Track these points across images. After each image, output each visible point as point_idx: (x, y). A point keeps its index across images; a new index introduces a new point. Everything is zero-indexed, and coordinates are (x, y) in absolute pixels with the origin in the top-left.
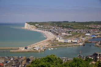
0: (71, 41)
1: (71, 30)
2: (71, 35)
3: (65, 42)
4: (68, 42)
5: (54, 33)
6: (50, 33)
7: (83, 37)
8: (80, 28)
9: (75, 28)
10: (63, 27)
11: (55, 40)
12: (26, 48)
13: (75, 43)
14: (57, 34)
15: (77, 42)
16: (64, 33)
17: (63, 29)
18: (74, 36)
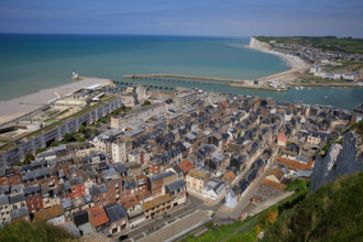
0: (339, 78)
1: (340, 55)
2: (341, 64)
3: (327, 78)
4: (335, 78)
5: (305, 59)
6: (297, 59)
8: (361, 51)
9: (349, 52)
10: (324, 48)
11: (307, 72)
12: (256, 83)
13: (350, 81)
14: (312, 62)
15: (353, 79)
16: (326, 60)
17: (323, 51)
18: (347, 68)
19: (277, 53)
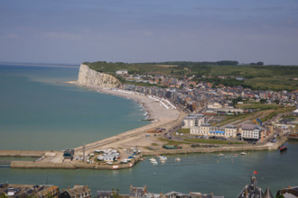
0: (235, 135)
1: (243, 94)
2: (241, 111)
3: (214, 137)
4: (227, 136)
5: (179, 102)
6: (165, 104)
7: (285, 121)
8: (277, 87)
9: (258, 89)
10: (216, 83)
11: (179, 127)
12: (68, 155)
13: (251, 140)
14: (191, 108)
15: (257, 136)
16: (216, 104)
17: (213, 88)
18: (251, 117)
19: (130, 94)
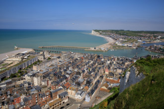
0: (127, 45)
1: (126, 37)
2: (127, 40)
3: (122, 46)
4: (125, 46)
5: (114, 38)
6: (110, 38)
7: (136, 43)
8: (133, 35)
9: (129, 36)
10: (120, 34)
11: (115, 43)
12: (95, 48)
13: (130, 47)
14: (116, 40)
16: (121, 39)
18: (129, 42)
19: (102, 36)
